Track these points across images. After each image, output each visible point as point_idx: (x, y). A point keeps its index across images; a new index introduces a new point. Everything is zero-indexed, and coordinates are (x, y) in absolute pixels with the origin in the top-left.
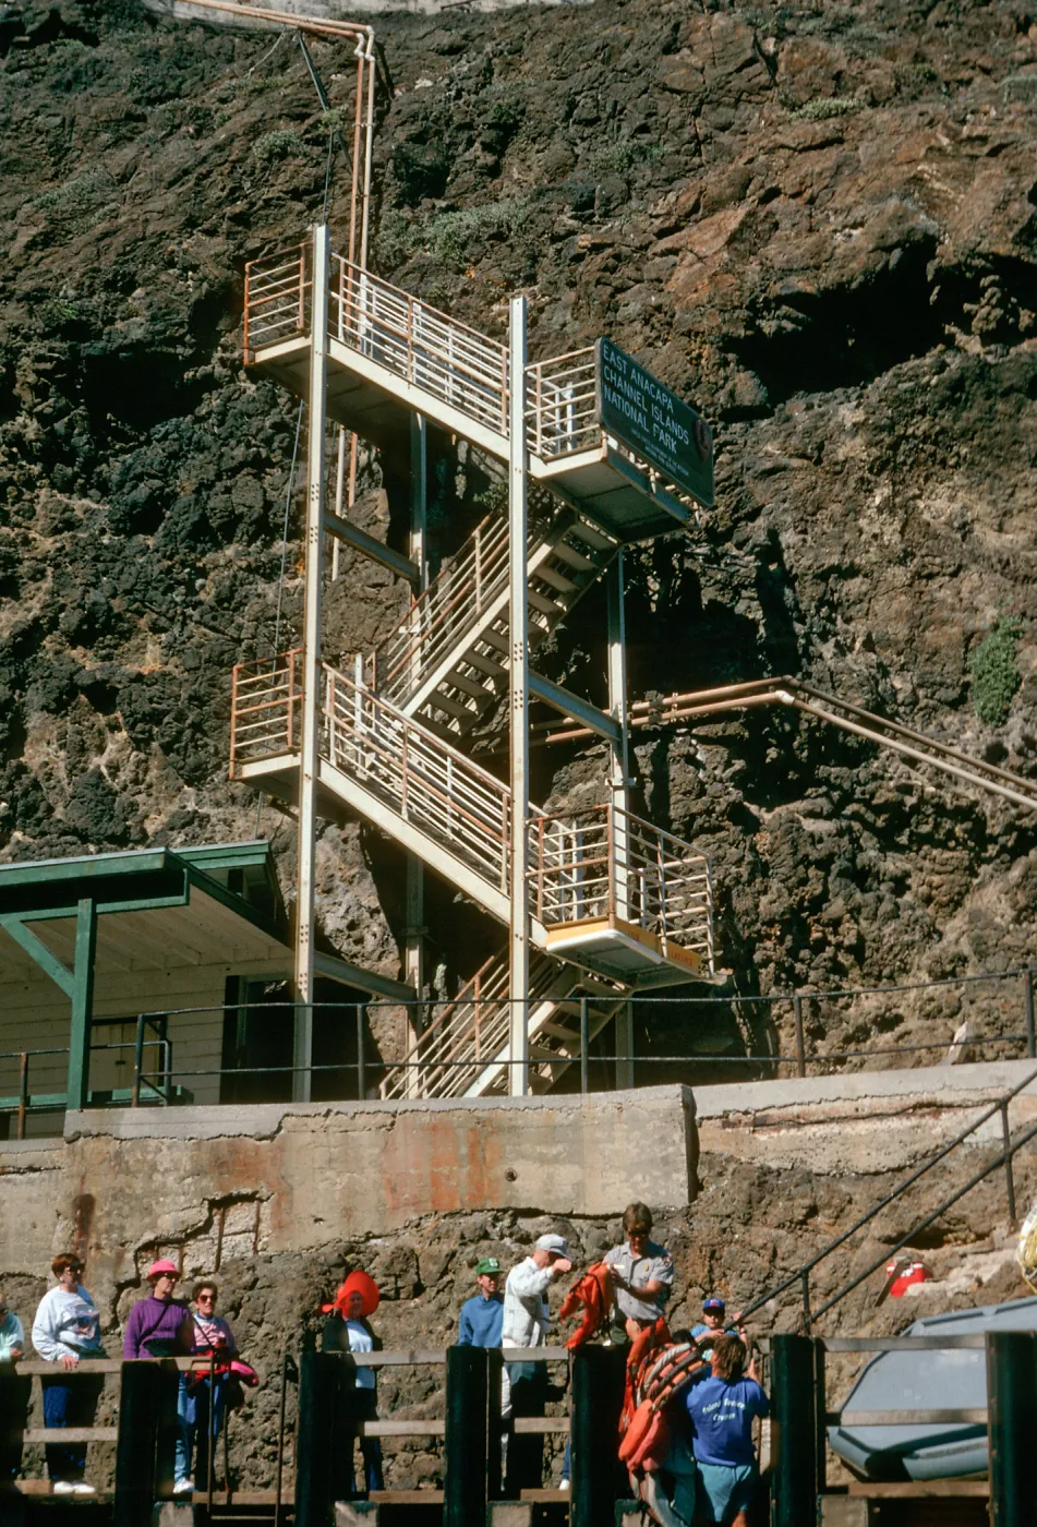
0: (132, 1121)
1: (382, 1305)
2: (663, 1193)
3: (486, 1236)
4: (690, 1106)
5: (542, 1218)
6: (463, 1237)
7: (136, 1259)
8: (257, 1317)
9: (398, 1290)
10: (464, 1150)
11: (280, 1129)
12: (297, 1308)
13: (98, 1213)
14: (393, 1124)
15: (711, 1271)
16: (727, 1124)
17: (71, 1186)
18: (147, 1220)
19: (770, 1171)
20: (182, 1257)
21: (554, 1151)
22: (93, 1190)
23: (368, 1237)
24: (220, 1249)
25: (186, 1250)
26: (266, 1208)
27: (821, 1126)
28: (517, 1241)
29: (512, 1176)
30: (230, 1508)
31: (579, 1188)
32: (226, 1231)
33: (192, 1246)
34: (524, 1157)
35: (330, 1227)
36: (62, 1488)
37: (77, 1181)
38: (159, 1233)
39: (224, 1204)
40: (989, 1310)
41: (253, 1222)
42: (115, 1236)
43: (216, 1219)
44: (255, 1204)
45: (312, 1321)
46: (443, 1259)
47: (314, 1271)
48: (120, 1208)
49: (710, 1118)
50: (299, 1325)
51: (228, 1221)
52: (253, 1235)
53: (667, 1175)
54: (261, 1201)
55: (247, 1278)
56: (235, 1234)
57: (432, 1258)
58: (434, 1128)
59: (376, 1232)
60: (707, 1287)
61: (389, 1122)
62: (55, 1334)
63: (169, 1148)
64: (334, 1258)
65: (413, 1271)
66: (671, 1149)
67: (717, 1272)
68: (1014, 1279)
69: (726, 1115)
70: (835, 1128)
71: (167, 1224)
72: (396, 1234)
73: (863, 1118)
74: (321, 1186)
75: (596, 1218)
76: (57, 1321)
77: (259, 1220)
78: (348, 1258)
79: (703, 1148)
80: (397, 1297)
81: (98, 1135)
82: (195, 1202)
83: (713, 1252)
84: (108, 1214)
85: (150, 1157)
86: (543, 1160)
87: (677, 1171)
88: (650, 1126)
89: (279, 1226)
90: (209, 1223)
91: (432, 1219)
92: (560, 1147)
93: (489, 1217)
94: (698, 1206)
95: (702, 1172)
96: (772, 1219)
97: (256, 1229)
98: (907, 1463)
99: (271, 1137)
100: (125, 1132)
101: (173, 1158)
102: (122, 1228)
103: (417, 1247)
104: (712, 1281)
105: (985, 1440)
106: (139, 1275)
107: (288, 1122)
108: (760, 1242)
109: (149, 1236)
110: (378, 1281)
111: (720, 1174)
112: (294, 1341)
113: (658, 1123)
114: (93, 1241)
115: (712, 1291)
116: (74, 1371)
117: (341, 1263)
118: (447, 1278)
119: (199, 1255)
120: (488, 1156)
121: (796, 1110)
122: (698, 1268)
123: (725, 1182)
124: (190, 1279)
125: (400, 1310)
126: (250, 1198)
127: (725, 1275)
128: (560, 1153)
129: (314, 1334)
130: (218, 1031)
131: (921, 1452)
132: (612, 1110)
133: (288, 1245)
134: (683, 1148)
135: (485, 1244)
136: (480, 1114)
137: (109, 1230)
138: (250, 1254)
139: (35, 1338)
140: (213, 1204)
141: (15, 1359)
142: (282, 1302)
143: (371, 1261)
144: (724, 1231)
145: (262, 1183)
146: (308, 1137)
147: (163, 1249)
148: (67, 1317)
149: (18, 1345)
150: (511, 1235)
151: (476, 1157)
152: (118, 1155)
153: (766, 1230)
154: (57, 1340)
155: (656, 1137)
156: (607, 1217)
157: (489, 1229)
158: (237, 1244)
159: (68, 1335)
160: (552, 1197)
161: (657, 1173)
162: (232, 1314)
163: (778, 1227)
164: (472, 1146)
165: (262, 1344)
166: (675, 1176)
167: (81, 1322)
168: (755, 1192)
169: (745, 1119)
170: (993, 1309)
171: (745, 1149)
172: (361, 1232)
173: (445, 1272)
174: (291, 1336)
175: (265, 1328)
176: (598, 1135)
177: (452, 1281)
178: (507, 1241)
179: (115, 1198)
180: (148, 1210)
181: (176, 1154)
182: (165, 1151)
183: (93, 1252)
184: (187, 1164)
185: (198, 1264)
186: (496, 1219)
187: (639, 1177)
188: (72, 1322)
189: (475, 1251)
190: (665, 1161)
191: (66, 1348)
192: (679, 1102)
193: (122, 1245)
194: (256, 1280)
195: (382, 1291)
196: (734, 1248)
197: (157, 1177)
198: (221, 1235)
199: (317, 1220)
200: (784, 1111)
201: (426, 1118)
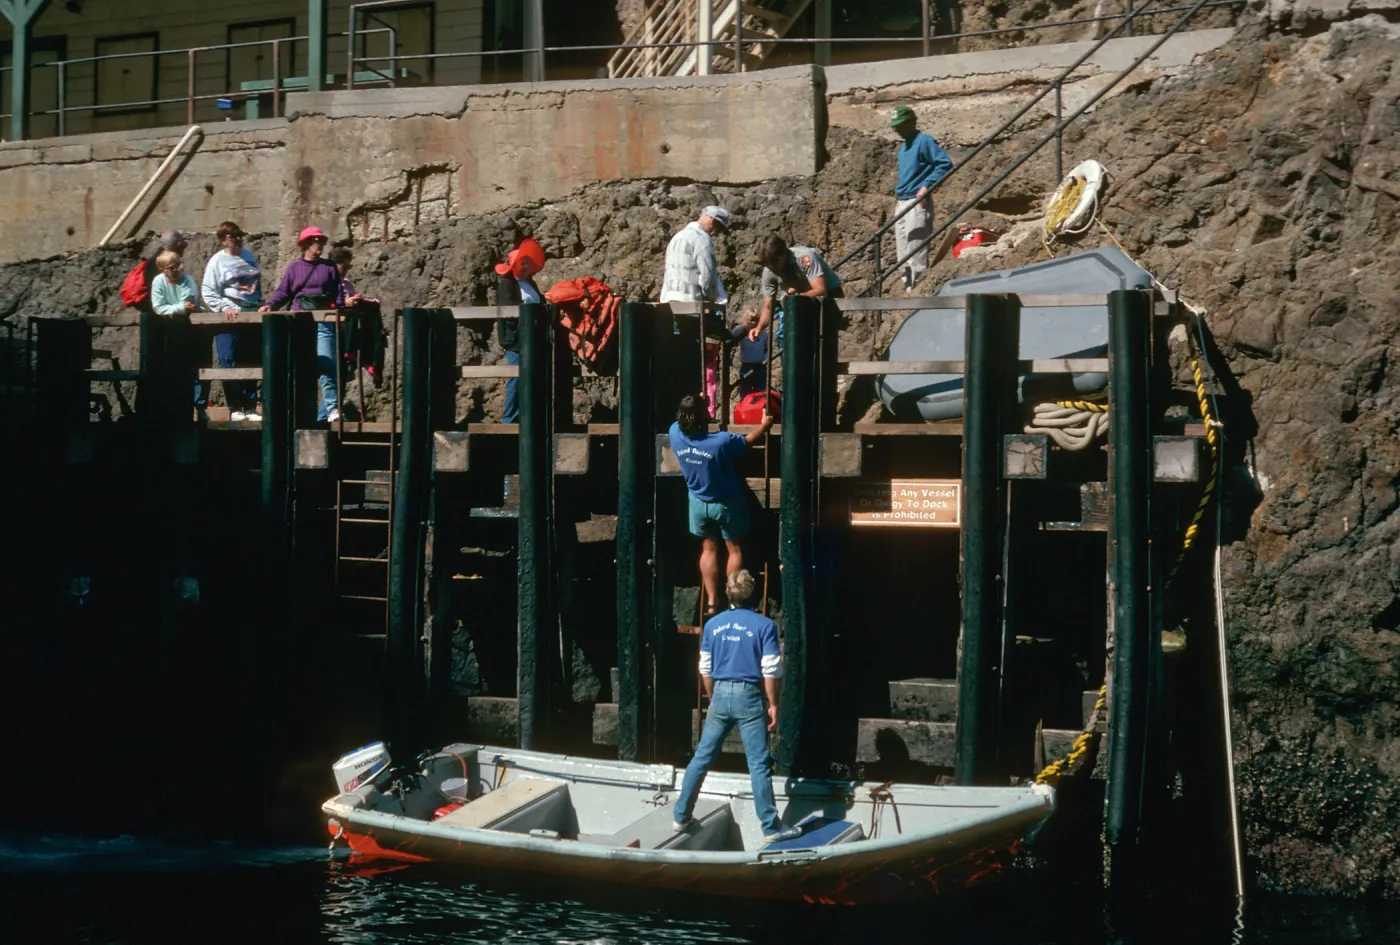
0: (342, 101)
1: (549, 262)
2: (793, 163)
3: (637, 202)
4: (820, 84)
5: (690, 186)
6: (616, 203)
7: (349, 223)
8: (437, 273)
9: (561, 249)
10: (624, 126)
11: (465, 108)
12: (470, 265)
13: (316, 183)
14: (562, 103)
15: (828, 233)
16: (854, 101)
17: (294, 161)
18: (356, 189)
19: (886, 143)
20: (387, 221)
21: (703, 126)
22: (310, 163)
23: (542, 203)
24: (418, 214)
25: (390, 214)
26: (456, 178)
27: (933, 102)
28: (664, 206)
29: (665, 149)
30: (361, 436)
31: (724, 159)
32: (423, 198)
33: (395, 211)
34: (676, 131)
35: (510, 194)
36: (237, 416)
37: (298, 155)
38: (365, 200)
39: (421, 174)
40: (1005, 274)
41: (445, 191)
42: (330, 202)
43: (415, 188)
44: (447, 175)
45: (483, 278)
46: (598, 223)
47: (487, 233)
48: (333, 179)
49: (839, 95)
50: (471, 280)
51: (425, 189)
52: (445, 202)
53: (797, 148)
54: (452, 172)
55: (431, 239)
56: (431, 200)
57: (590, 222)
58: (597, 106)
59: (549, 199)
60: (824, 247)
61: (559, 100)
62: (220, 289)
63: (373, 125)
64: (505, 222)
65: (574, 233)
66: (802, 124)
67: (834, 234)
68: (1037, 244)
69: (851, 93)
70: (944, 104)
71: (373, 192)
72: (564, 200)
73: (970, 94)
74: (503, 159)
75: (738, 185)
76: (221, 279)
77: (450, 189)
78: (519, 222)
79: (832, 122)
80: (561, 256)
81: (314, 115)
82: (395, 173)
83: (831, 217)
84: (325, 184)
85: (357, 134)
86: (693, 134)
87: (806, 143)
88: (784, 103)
89: (467, 195)
90: (408, 191)
91: (596, 187)
92: (708, 122)
93: (643, 185)
94: (825, 174)
95: (830, 145)
96: (884, 187)
97: (447, 196)
98: (920, 405)
99: (458, 116)
100: (336, 112)
101: (376, 134)
102: (336, 196)
103: (579, 213)
104: (828, 242)
105: (961, 391)
106: (351, 236)
107: (473, 102)
108: (871, 207)
109: (358, 203)
110: (545, 242)
111: (845, 146)
112: (467, 293)
113: (791, 100)
114: (313, 207)
115: (829, 250)
116: (235, 321)
117: (513, 226)
118: (602, 240)
119: (401, 218)
120: (645, 130)
121: (912, 87)
122: (816, 231)
123: (847, 154)
124: (394, 239)
125: (563, 267)
126: (442, 169)
127: (841, 237)
128: (707, 128)
129: (486, 287)
130: (478, 17)
131: (931, 397)
132: (752, 89)
133: (473, 211)
134: (812, 123)
135: (635, 209)
136: (637, 93)
137: (325, 199)
138: (444, 218)
139: (204, 294)
140: (411, 175)
141: (188, 311)
142: (458, 261)
143: (539, 224)
144: (842, 197)
145: (452, 157)
146: (489, 115)
147: (371, 214)
148: (229, 276)
149: (190, 299)
150: (659, 202)
151: (635, 134)
152: (331, 131)
153: (879, 196)
154: (223, 295)
155: (790, 113)
156: (747, 185)
157: (642, 197)
158: (433, 210)
159: (231, 291)
160: (700, 167)
161: (789, 146)
162: (417, 270)
163: (888, 194)
164: (633, 121)
165: (442, 296)
166: (804, 148)
167: (242, 281)
168: (870, 162)
169: (870, 96)
170: (1009, 272)
171: (868, 124)
172: (535, 199)
173: (600, 234)
174: (465, 290)
175: (445, 282)
176: (741, 111)
177: (606, 242)
178: (656, 207)
179: (330, 169)
180: (357, 181)
181: (379, 131)
182: (370, 128)
183: (313, 216)
184: (388, 141)
185: (399, 227)
186: (651, 187)
187: (774, 150)
188: (233, 280)
189: (626, 216)
190: (796, 134)
191: (230, 302)
192: (809, 81)
193: (337, 210)
194: (438, 241)
195: (548, 250)
196: (850, 213)
197: (363, 151)
198: (419, 202)
199: (499, 189)
200: (902, 88)
201: (591, 97)
